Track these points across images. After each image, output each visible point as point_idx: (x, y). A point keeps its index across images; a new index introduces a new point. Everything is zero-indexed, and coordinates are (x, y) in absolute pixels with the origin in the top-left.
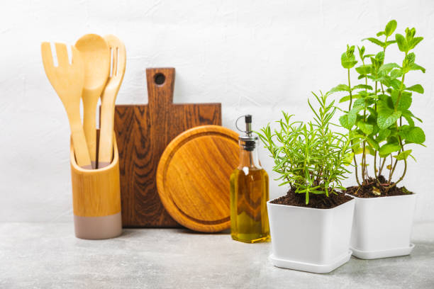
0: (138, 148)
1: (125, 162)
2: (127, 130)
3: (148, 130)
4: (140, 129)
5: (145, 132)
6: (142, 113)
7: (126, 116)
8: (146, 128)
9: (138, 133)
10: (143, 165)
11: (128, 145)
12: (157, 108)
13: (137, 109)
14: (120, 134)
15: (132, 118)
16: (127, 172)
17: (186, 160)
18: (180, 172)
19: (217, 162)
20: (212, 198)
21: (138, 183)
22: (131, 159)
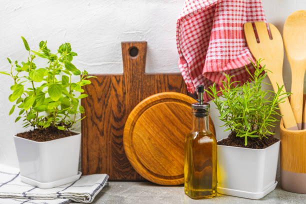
0: (114, 113)
1: (103, 125)
2: (106, 97)
3: (124, 97)
4: (117, 95)
5: (121, 99)
6: (118, 82)
7: (104, 85)
8: (122, 95)
9: (115, 99)
10: (119, 127)
11: (107, 110)
12: (131, 77)
13: (114, 78)
14: (99, 100)
15: (109, 86)
16: (105, 133)
17: (146, 127)
18: (143, 138)
19: (174, 125)
20: (175, 156)
21: (115, 143)
22: (109, 122)
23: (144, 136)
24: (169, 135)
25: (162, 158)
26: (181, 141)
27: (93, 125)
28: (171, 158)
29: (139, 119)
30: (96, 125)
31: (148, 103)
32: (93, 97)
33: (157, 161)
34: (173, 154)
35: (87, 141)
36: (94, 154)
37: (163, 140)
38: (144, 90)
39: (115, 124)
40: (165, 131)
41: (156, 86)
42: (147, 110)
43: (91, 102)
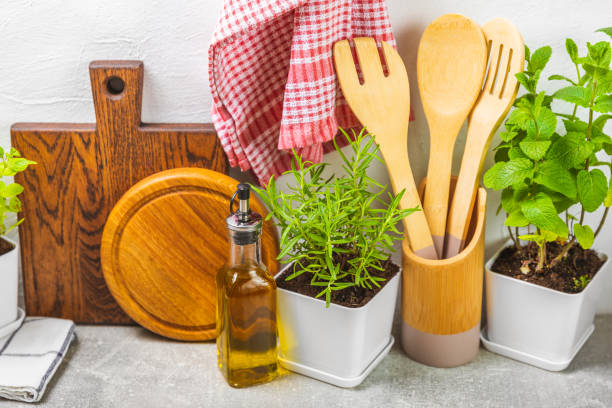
0: (82, 203)
1: (62, 225)
2: (63, 173)
3: (100, 174)
4: (86, 171)
5: (94, 177)
6: (87, 145)
7: (58, 150)
8: (96, 170)
9: (82, 177)
10: (93, 229)
11: (66, 198)
12: (113, 136)
13: (78, 136)
14: (50, 178)
15: (70, 153)
16: (66, 240)
17: (144, 238)
18: (139, 258)
19: (198, 235)
20: (200, 290)
21: (87, 258)
22: (72, 220)
23: (140, 254)
24: (189, 253)
25: (177, 294)
26: (212, 266)
27: (41, 225)
28: (193, 295)
29: (130, 224)
30: (48, 224)
31: (147, 194)
32: (37, 172)
33: (166, 299)
34: (197, 288)
35: (32, 255)
36: (47, 278)
37: (178, 262)
38: (139, 160)
39: (84, 224)
40: (181, 246)
41: (163, 155)
42: (145, 207)
43: (34, 182)
